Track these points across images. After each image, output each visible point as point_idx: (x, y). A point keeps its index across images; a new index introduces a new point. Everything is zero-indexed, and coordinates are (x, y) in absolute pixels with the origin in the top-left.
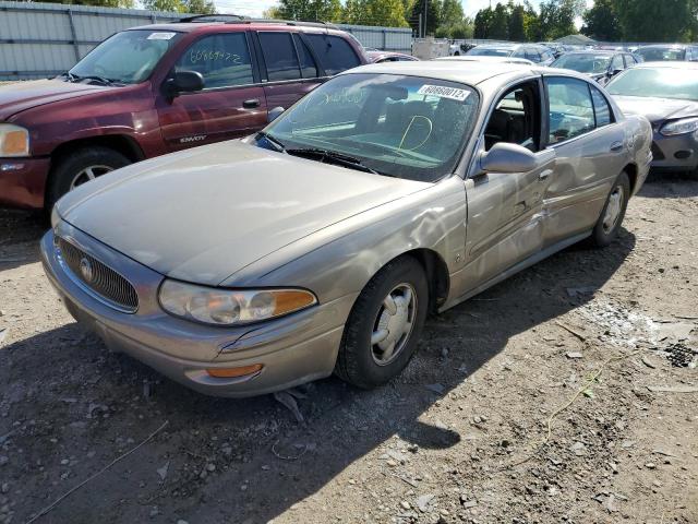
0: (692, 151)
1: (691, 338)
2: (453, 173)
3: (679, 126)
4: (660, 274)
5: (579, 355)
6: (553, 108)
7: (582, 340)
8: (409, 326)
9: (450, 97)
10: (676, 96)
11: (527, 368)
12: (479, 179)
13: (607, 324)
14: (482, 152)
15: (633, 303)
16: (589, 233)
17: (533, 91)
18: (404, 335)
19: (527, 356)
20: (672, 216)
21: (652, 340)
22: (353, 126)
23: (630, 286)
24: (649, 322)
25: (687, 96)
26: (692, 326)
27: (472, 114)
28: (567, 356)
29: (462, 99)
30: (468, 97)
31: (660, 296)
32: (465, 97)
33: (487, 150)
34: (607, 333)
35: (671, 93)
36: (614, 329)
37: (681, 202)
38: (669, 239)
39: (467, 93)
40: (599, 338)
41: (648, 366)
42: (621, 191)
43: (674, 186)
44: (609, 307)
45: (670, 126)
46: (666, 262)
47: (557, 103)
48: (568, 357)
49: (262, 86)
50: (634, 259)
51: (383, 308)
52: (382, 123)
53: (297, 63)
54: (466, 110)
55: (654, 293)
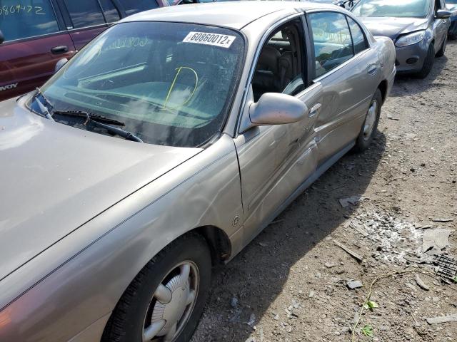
0: (418, 57)
1: (451, 246)
2: (222, 132)
3: (409, 38)
4: (412, 174)
5: (358, 283)
6: (315, 37)
7: (359, 261)
8: (192, 296)
9: (215, 44)
10: (403, 14)
11: (313, 311)
12: (250, 132)
13: (378, 238)
14: (251, 103)
15: (396, 210)
16: (353, 144)
17: (297, 28)
18: (188, 307)
19: (312, 294)
20: (410, 112)
21: (418, 251)
22: (141, 68)
23: (390, 189)
24: (413, 230)
25: (411, 14)
26: (449, 231)
27: (237, 64)
28: (347, 286)
29: (227, 46)
30: (233, 44)
31: (417, 199)
32: (230, 43)
33: (255, 101)
34: (379, 249)
35: (400, 12)
36: (385, 243)
37: (413, 99)
38: (412, 135)
39: (232, 38)
40: (373, 256)
41: (422, 288)
42: (375, 104)
43: (407, 86)
44: (376, 215)
45: (402, 40)
46: (414, 161)
47: (318, 32)
48: (350, 289)
49: (68, 33)
50: (390, 160)
51: (155, 300)
52: (170, 63)
53: (101, 10)
54: (232, 59)
55: (411, 195)
